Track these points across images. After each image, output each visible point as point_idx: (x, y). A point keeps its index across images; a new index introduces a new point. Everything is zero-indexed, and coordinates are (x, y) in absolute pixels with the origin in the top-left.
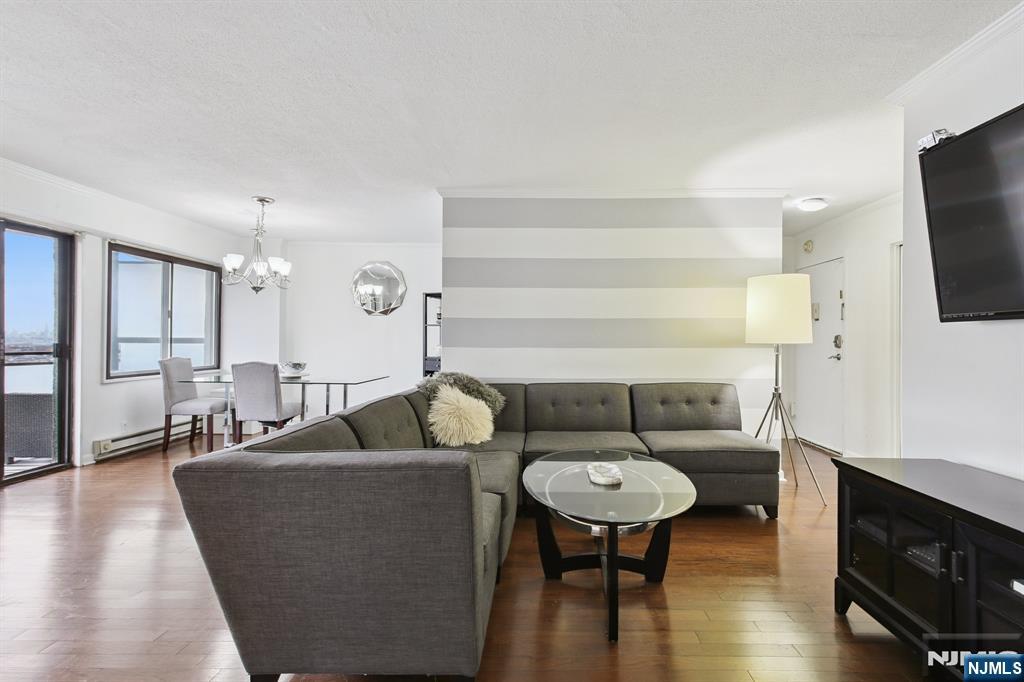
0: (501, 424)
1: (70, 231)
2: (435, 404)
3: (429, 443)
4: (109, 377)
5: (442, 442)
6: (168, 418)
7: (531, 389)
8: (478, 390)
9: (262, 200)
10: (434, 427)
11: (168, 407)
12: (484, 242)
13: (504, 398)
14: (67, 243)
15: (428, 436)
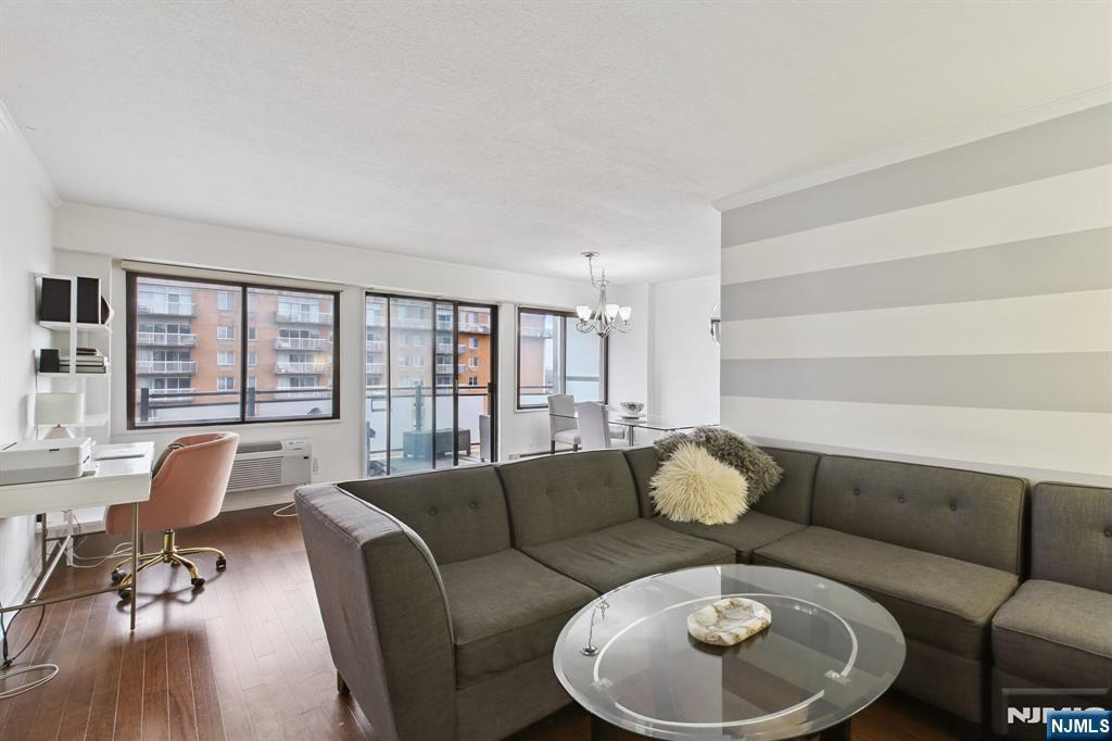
0: (762, 506)
1: (494, 303)
2: (668, 467)
3: (646, 510)
4: (519, 408)
5: (663, 513)
6: (553, 443)
7: (825, 463)
8: (736, 455)
9: (590, 255)
10: (655, 492)
11: (553, 436)
12: (774, 257)
13: (781, 470)
14: (494, 309)
15: (645, 502)
